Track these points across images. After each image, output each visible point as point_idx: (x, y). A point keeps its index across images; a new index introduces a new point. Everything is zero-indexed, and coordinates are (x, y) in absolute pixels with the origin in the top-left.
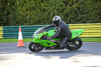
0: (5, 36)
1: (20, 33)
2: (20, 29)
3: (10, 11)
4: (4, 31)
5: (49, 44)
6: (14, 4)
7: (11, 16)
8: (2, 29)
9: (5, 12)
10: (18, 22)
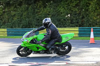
0: (80, 35)
1: (92, 33)
2: (92, 29)
3: (84, 15)
4: (80, 31)
5: (38, 48)
6: (87, 10)
7: (85, 20)
8: (78, 29)
9: (81, 16)
10: (90, 25)
